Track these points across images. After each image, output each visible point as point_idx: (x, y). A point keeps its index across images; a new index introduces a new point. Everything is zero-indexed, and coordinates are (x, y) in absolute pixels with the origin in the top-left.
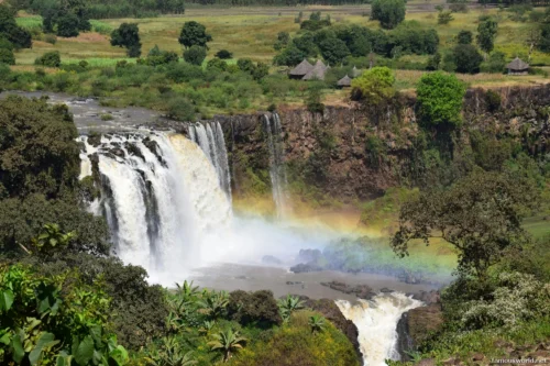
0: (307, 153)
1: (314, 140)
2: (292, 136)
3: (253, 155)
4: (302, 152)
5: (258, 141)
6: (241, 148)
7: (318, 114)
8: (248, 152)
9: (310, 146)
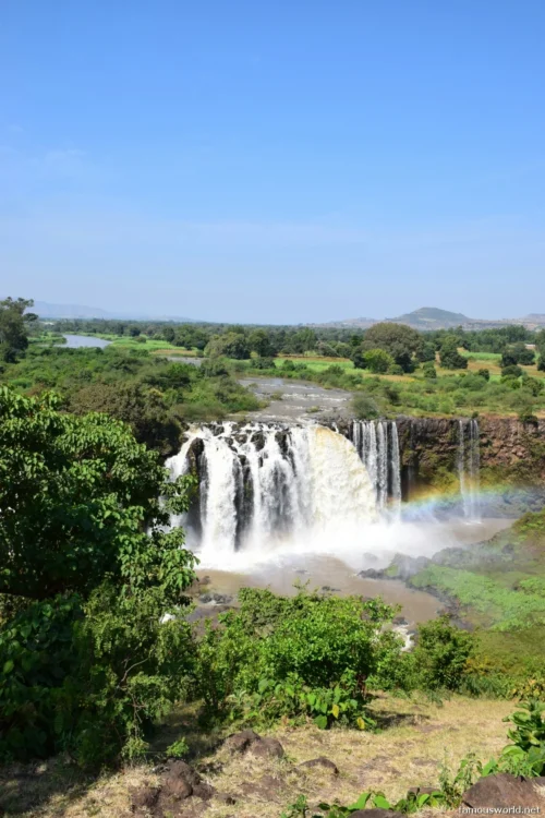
0: (515, 459)
1: (523, 449)
2: (496, 443)
3: (445, 455)
4: (509, 458)
5: (450, 444)
6: (431, 448)
7: (531, 426)
8: (438, 452)
9: (520, 454)
